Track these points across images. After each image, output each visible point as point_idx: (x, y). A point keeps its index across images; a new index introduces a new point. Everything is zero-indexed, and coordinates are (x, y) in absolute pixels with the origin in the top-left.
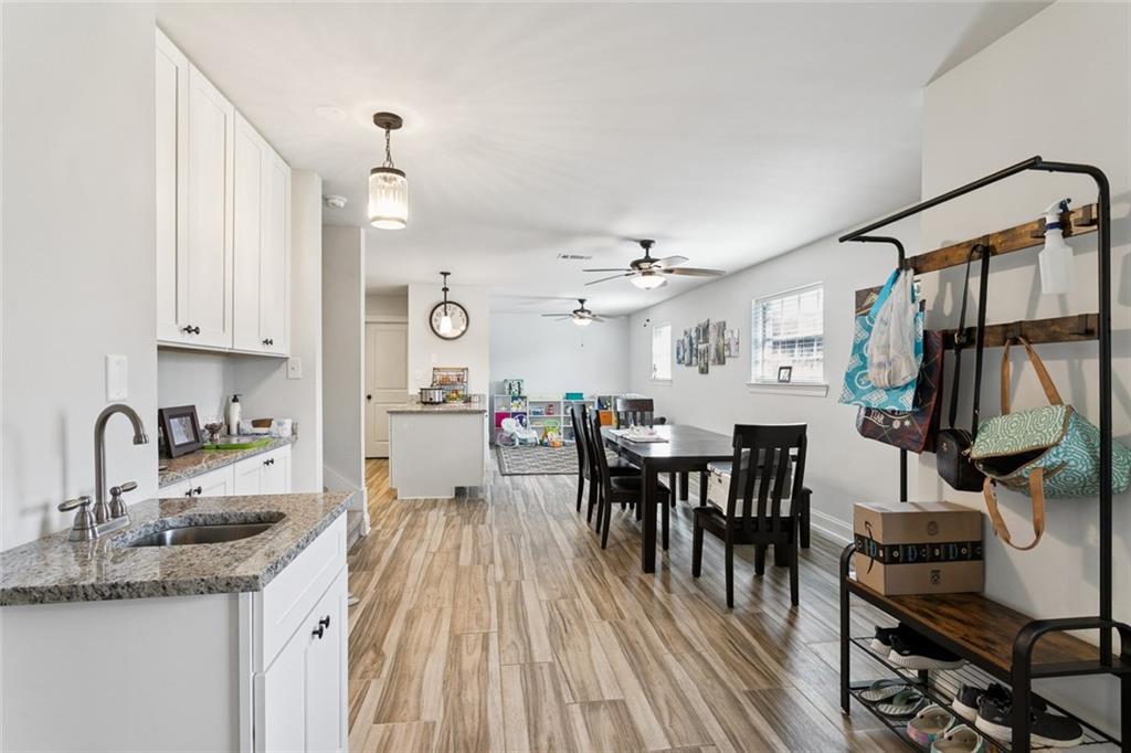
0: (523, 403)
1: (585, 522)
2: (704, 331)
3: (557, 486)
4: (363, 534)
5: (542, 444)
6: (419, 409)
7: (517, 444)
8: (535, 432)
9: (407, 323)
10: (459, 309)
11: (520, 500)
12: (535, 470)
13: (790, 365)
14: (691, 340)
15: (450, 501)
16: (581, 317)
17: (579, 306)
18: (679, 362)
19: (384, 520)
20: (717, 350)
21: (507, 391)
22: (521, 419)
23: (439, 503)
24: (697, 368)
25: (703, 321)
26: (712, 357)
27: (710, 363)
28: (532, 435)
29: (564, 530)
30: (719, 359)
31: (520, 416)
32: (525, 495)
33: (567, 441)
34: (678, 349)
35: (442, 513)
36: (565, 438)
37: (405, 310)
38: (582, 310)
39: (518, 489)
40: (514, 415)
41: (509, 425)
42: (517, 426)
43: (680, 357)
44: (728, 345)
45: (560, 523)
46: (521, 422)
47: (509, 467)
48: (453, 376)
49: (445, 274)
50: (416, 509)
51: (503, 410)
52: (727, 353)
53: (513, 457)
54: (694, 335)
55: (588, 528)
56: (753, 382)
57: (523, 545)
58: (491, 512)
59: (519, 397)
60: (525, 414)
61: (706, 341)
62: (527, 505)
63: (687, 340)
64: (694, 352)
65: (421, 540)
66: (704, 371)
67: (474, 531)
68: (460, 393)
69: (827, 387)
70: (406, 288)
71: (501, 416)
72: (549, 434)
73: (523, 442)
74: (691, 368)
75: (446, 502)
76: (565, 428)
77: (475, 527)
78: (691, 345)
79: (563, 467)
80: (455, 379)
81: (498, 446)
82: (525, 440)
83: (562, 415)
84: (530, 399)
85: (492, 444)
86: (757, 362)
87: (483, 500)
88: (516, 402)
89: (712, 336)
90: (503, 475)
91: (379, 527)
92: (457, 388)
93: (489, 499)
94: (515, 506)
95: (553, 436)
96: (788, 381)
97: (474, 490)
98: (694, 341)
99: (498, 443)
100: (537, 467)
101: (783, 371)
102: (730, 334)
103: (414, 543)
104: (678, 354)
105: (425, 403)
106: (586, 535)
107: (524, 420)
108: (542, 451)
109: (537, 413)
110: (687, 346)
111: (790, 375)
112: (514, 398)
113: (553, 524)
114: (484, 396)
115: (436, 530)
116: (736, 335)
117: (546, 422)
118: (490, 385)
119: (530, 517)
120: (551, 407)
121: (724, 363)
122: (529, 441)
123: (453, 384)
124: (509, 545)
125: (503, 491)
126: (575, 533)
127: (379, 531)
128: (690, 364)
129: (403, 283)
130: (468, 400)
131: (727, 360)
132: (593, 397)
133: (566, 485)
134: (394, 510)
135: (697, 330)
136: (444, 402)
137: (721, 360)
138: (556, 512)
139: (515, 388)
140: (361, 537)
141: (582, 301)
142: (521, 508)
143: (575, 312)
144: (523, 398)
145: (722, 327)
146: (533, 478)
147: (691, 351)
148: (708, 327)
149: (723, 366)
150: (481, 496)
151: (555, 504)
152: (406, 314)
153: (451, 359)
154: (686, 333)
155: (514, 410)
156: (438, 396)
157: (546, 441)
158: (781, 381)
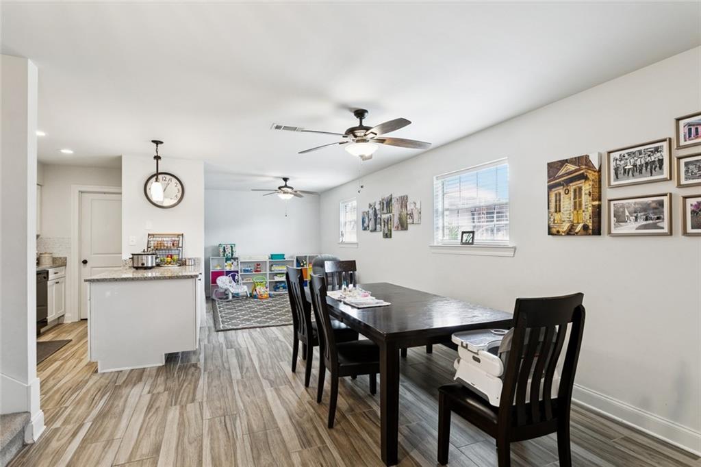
0: (235, 263)
1: (303, 388)
2: (388, 204)
3: (269, 340)
4: (29, 441)
5: (252, 296)
6: (130, 275)
7: (230, 298)
8: (245, 287)
9: (121, 193)
10: (174, 180)
11: (234, 361)
12: (247, 324)
13: (472, 230)
14: (375, 211)
15: (159, 369)
16: (285, 193)
17: (283, 183)
18: (365, 229)
19: (69, 410)
20: (400, 219)
21: (221, 254)
22: (233, 277)
23: (146, 373)
24: (382, 233)
25: (387, 196)
26: (395, 225)
27: (393, 230)
28: (243, 290)
29: (283, 402)
30: (402, 226)
31: (233, 274)
32: (239, 354)
33: (272, 293)
34: (363, 219)
35: (147, 389)
36: (270, 290)
37: (118, 180)
38: (286, 186)
39: (232, 348)
40: (228, 273)
41: (223, 282)
42: (230, 282)
43: (365, 225)
44: (411, 216)
45: (277, 390)
46: (234, 279)
47: (223, 322)
48: (167, 242)
49: (157, 143)
50: (117, 385)
51: (218, 269)
52: (409, 221)
53: (227, 311)
54: (378, 207)
55: (308, 396)
56: (435, 244)
57: (239, 433)
58: (203, 382)
59: (232, 258)
60: (237, 272)
61: (389, 211)
62: (241, 368)
63: (371, 212)
64: (378, 221)
65: (110, 442)
66: (387, 235)
67: (181, 414)
68: (175, 257)
69: (515, 248)
70: (119, 159)
71: (217, 275)
72: (257, 288)
73: (235, 296)
74: (374, 234)
75: (154, 373)
76: (270, 282)
77: (183, 408)
78: (376, 215)
79: (272, 319)
80: (169, 244)
81: (213, 300)
82: (238, 294)
83: (268, 272)
84: (241, 260)
85: (209, 298)
86: (438, 228)
87: (195, 366)
88: (229, 262)
89: (396, 208)
90: (218, 331)
91: (58, 424)
92: (173, 252)
93: (201, 364)
94: (229, 370)
95: (261, 290)
96: (472, 243)
97: (186, 355)
98: (378, 212)
99: (214, 297)
100: (248, 320)
101: (464, 235)
102: (412, 206)
103: (99, 445)
104: (363, 222)
105: (137, 268)
106: (307, 406)
107: (236, 277)
108: (252, 303)
109: (247, 271)
110: (372, 216)
111: (473, 238)
112: (227, 259)
113: (270, 394)
114: (198, 259)
115: (135, 417)
116: (418, 206)
117: (256, 278)
118: (206, 249)
119: (245, 386)
120: (258, 266)
121: (406, 229)
122: (240, 294)
123: (168, 249)
124: (222, 435)
125: (217, 352)
126: (295, 404)
127: (57, 430)
128: (375, 230)
129: (116, 154)
130: (182, 263)
131: (409, 226)
132: (292, 257)
133: (277, 339)
134: (89, 390)
135: (382, 203)
136: (158, 265)
137: (403, 226)
138: (272, 377)
139: (228, 251)
140: (24, 445)
141: (285, 180)
142: (236, 375)
143: (280, 188)
144: (236, 259)
145: (404, 201)
146: (245, 333)
147: (376, 220)
148: (391, 200)
149: (405, 231)
150: (193, 360)
151: (270, 364)
152: (119, 184)
153: (165, 226)
154: (370, 206)
155: (228, 269)
156: (150, 261)
157: (255, 293)
158: (463, 244)
